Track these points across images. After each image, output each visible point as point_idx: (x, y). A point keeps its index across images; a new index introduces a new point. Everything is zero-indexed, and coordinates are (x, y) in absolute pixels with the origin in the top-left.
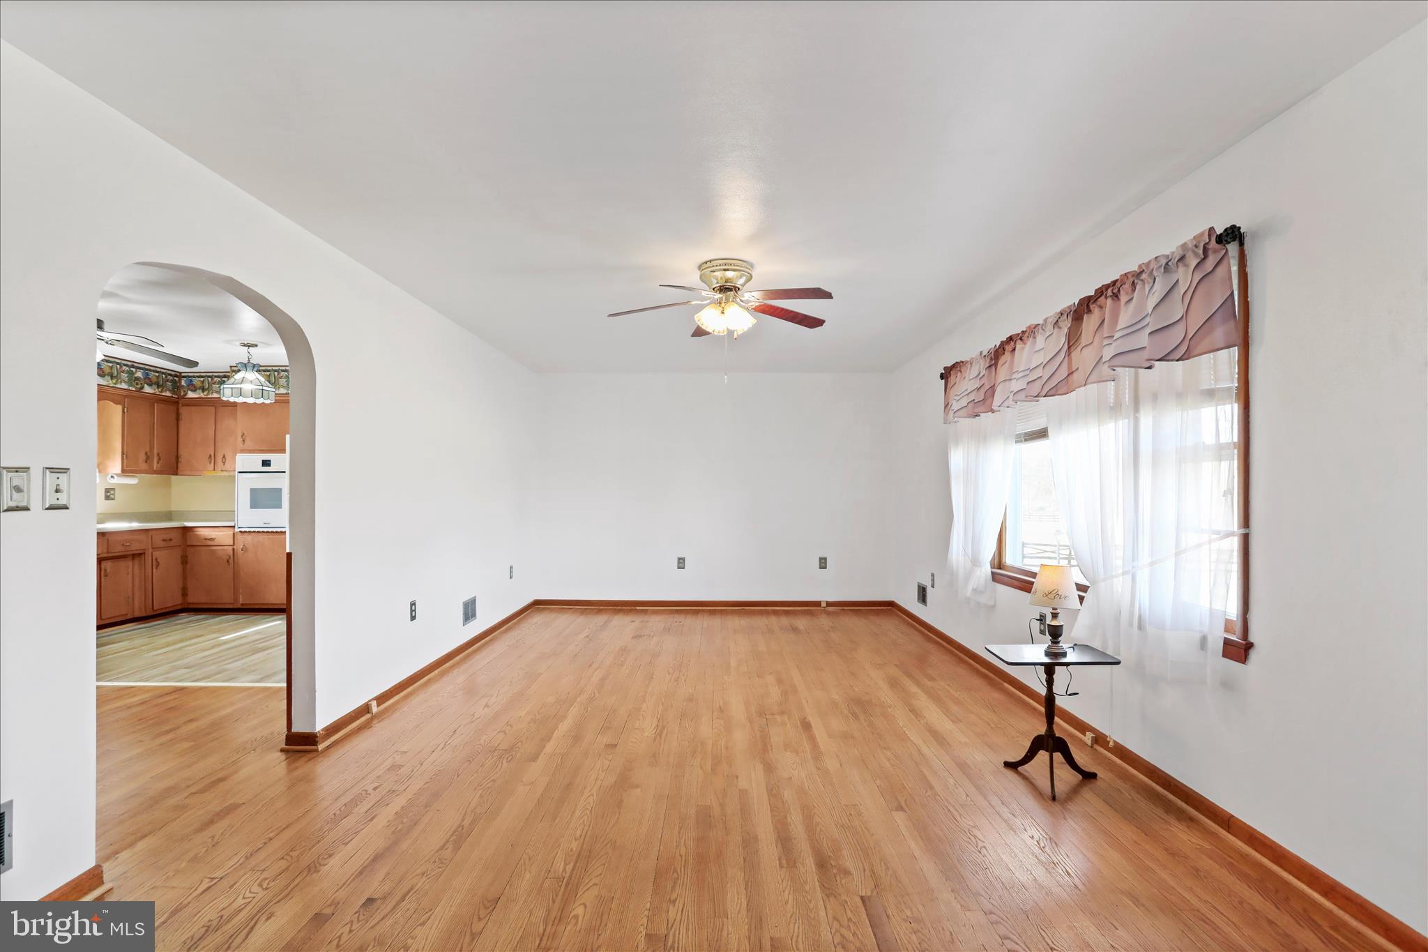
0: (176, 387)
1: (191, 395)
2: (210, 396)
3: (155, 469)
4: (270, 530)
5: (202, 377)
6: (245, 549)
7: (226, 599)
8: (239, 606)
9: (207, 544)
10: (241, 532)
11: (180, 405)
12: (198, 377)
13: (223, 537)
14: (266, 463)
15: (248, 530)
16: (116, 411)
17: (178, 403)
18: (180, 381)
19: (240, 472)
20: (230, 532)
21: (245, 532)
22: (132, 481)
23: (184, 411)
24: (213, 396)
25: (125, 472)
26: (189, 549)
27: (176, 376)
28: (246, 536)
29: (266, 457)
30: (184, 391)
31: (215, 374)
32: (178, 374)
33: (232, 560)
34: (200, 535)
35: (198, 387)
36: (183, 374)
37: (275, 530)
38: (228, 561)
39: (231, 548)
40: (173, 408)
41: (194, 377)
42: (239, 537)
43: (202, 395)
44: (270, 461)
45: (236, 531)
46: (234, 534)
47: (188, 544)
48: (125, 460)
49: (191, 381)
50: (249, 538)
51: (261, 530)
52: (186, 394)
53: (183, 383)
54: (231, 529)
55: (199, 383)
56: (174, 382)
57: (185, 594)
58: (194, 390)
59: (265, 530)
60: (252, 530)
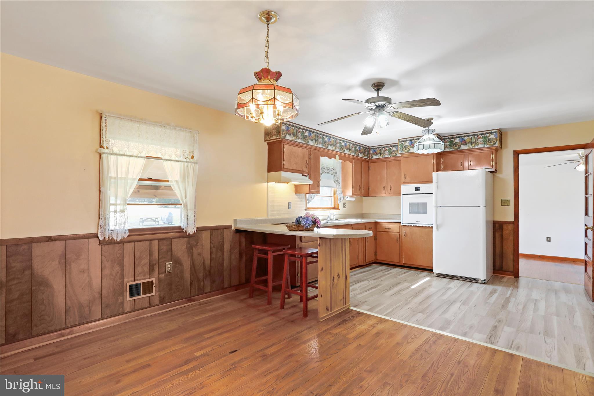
0: (369, 153)
1: (375, 157)
2: (384, 157)
3: (362, 193)
4: (420, 225)
5: (380, 148)
6: (406, 235)
7: (396, 260)
8: (402, 264)
9: (387, 231)
10: (403, 225)
11: (370, 163)
12: (378, 148)
13: (395, 228)
14: (418, 189)
15: (408, 225)
16: (350, 166)
17: (369, 162)
18: (370, 151)
19: (403, 194)
20: (398, 225)
21: (406, 226)
22: (355, 199)
23: (372, 165)
24: (385, 157)
25: (353, 195)
26: (378, 233)
27: (368, 149)
28: (406, 228)
29: (418, 186)
30: (372, 156)
31: (386, 146)
32: (369, 148)
33: (399, 240)
34: (382, 226)
35: (378, 153)
36: (371, 148)
37: (423, 225)
38: (397, 241)
39: (398, 234)
40: (367, 164)
41: (376, 148)
42: (403, 228)
43: (380, 157)
44: (420, 188)
45: (401, 225)
46: (400, 226)
47: (377, 230)
48: (353, 189)
49: (375, 150)
50: (408, 229)
51: (415, 225)
52: (373, 157)
53: (371, 152)
54: (399, 224)
55: (379, 151)
57: (376, 255)
58: (376, 155)
59: (418, 225)
60: (410, 225)
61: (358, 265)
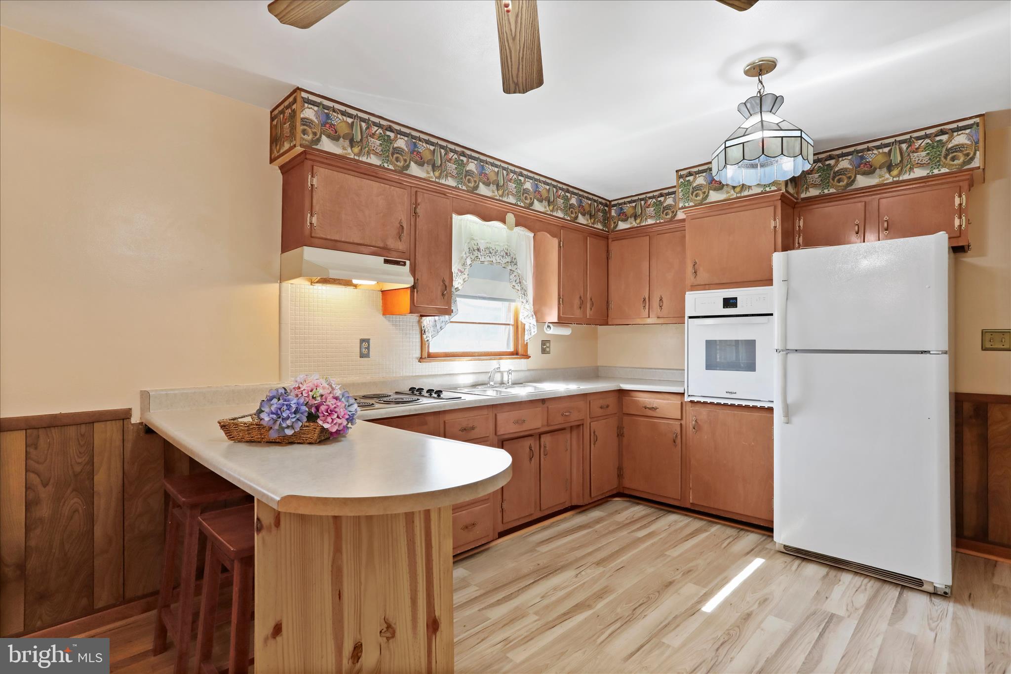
0: (607, 219)
1: (622, 226)
2: (644, 224)
3: (588, 317)
4: (737, 403)
5: (634, 201)
6: (697, 427)
7: (672, 493)
8: (689, 506)
9: (649, 413)
10: (692, 402)
11: (610, 240)
12: (630, 202)
13: (668, 407)
14: (730, 303)
15: (702, 400)
16: (553, 244)
17: (607, 238)
18: (610, 211)
19: (691, 318)
20: (676, 401)
21: (699, 402)
22: (566, 331)
23: (614, 247)
24: (647, 224)
25: (562, 322)
26: (626, 418)
27: (606, 205)
28: (698, 408)
29: (730, 294)
30: (615, 223)
31: (648, 195)
32: (608, 203)
33: (680, 439)
35: (629, 215)
36: (612, 203)
37: (744, 403)
38: (674, 442)
39: (678, 423)
40: (603, 244)
41: (625, 203)
42: (689, 409)
43: (635, 224)
44: (736, 300)
45: (686, 400)
46: (682, 403)
47: (624, 412)
48: (561, 305)
49: (621, 209)
50: (704, 411)
51: (722, 402)
52: (617, 225)
53: (613, 213)
54: (679, 397)
55: (631, 209)
56: (604, 212)
57: (620, 476)
58: (625, 220)
59: (729, 402)
60: (709, 400)
61: (567, 505)
